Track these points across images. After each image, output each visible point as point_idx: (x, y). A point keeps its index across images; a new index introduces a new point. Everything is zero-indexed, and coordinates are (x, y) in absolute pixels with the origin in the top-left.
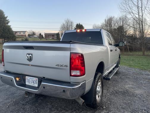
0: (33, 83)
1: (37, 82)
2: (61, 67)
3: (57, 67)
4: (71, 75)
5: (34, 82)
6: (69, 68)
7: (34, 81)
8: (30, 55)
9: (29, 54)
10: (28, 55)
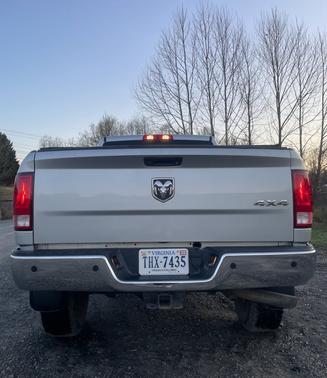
0: (168, 267)
1: (186, 259)
2: (271, 207)
3: (258, 207)
4: (296, 226)
5: (175, 263)
6: (291, 206)
7: (175, 261)
8: (167, 184)
9: (163, 182)
10: (159, 184)
